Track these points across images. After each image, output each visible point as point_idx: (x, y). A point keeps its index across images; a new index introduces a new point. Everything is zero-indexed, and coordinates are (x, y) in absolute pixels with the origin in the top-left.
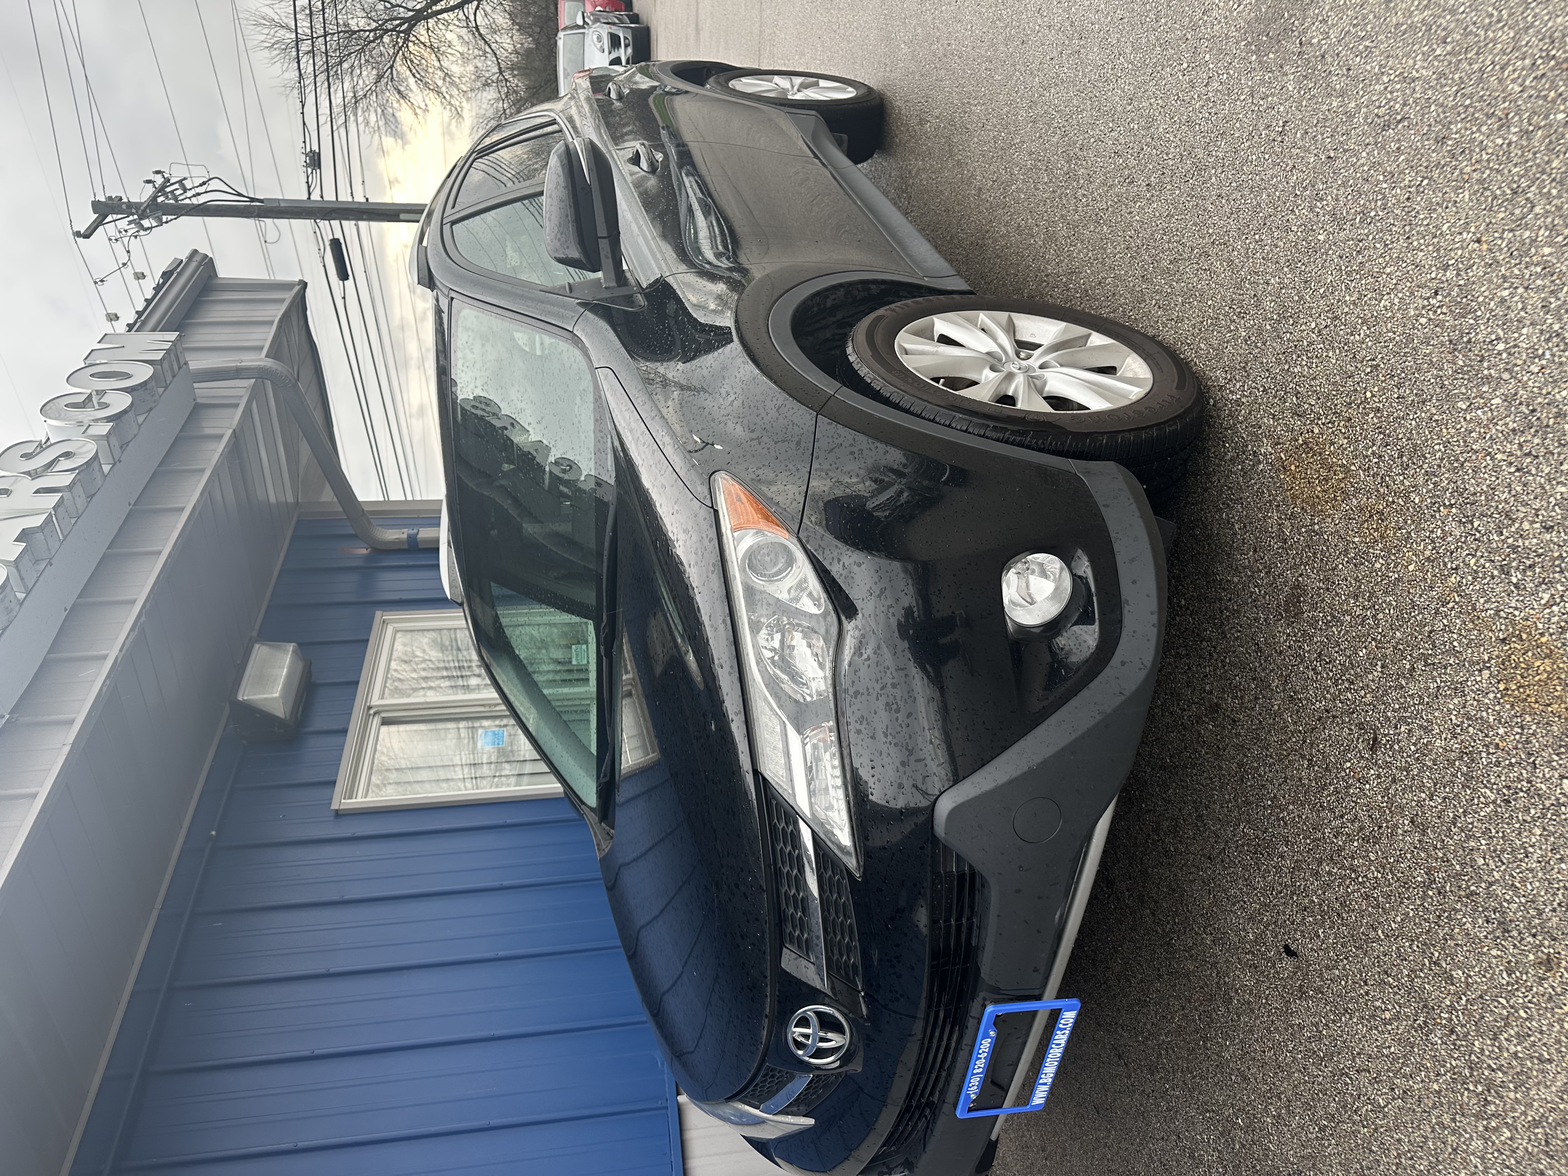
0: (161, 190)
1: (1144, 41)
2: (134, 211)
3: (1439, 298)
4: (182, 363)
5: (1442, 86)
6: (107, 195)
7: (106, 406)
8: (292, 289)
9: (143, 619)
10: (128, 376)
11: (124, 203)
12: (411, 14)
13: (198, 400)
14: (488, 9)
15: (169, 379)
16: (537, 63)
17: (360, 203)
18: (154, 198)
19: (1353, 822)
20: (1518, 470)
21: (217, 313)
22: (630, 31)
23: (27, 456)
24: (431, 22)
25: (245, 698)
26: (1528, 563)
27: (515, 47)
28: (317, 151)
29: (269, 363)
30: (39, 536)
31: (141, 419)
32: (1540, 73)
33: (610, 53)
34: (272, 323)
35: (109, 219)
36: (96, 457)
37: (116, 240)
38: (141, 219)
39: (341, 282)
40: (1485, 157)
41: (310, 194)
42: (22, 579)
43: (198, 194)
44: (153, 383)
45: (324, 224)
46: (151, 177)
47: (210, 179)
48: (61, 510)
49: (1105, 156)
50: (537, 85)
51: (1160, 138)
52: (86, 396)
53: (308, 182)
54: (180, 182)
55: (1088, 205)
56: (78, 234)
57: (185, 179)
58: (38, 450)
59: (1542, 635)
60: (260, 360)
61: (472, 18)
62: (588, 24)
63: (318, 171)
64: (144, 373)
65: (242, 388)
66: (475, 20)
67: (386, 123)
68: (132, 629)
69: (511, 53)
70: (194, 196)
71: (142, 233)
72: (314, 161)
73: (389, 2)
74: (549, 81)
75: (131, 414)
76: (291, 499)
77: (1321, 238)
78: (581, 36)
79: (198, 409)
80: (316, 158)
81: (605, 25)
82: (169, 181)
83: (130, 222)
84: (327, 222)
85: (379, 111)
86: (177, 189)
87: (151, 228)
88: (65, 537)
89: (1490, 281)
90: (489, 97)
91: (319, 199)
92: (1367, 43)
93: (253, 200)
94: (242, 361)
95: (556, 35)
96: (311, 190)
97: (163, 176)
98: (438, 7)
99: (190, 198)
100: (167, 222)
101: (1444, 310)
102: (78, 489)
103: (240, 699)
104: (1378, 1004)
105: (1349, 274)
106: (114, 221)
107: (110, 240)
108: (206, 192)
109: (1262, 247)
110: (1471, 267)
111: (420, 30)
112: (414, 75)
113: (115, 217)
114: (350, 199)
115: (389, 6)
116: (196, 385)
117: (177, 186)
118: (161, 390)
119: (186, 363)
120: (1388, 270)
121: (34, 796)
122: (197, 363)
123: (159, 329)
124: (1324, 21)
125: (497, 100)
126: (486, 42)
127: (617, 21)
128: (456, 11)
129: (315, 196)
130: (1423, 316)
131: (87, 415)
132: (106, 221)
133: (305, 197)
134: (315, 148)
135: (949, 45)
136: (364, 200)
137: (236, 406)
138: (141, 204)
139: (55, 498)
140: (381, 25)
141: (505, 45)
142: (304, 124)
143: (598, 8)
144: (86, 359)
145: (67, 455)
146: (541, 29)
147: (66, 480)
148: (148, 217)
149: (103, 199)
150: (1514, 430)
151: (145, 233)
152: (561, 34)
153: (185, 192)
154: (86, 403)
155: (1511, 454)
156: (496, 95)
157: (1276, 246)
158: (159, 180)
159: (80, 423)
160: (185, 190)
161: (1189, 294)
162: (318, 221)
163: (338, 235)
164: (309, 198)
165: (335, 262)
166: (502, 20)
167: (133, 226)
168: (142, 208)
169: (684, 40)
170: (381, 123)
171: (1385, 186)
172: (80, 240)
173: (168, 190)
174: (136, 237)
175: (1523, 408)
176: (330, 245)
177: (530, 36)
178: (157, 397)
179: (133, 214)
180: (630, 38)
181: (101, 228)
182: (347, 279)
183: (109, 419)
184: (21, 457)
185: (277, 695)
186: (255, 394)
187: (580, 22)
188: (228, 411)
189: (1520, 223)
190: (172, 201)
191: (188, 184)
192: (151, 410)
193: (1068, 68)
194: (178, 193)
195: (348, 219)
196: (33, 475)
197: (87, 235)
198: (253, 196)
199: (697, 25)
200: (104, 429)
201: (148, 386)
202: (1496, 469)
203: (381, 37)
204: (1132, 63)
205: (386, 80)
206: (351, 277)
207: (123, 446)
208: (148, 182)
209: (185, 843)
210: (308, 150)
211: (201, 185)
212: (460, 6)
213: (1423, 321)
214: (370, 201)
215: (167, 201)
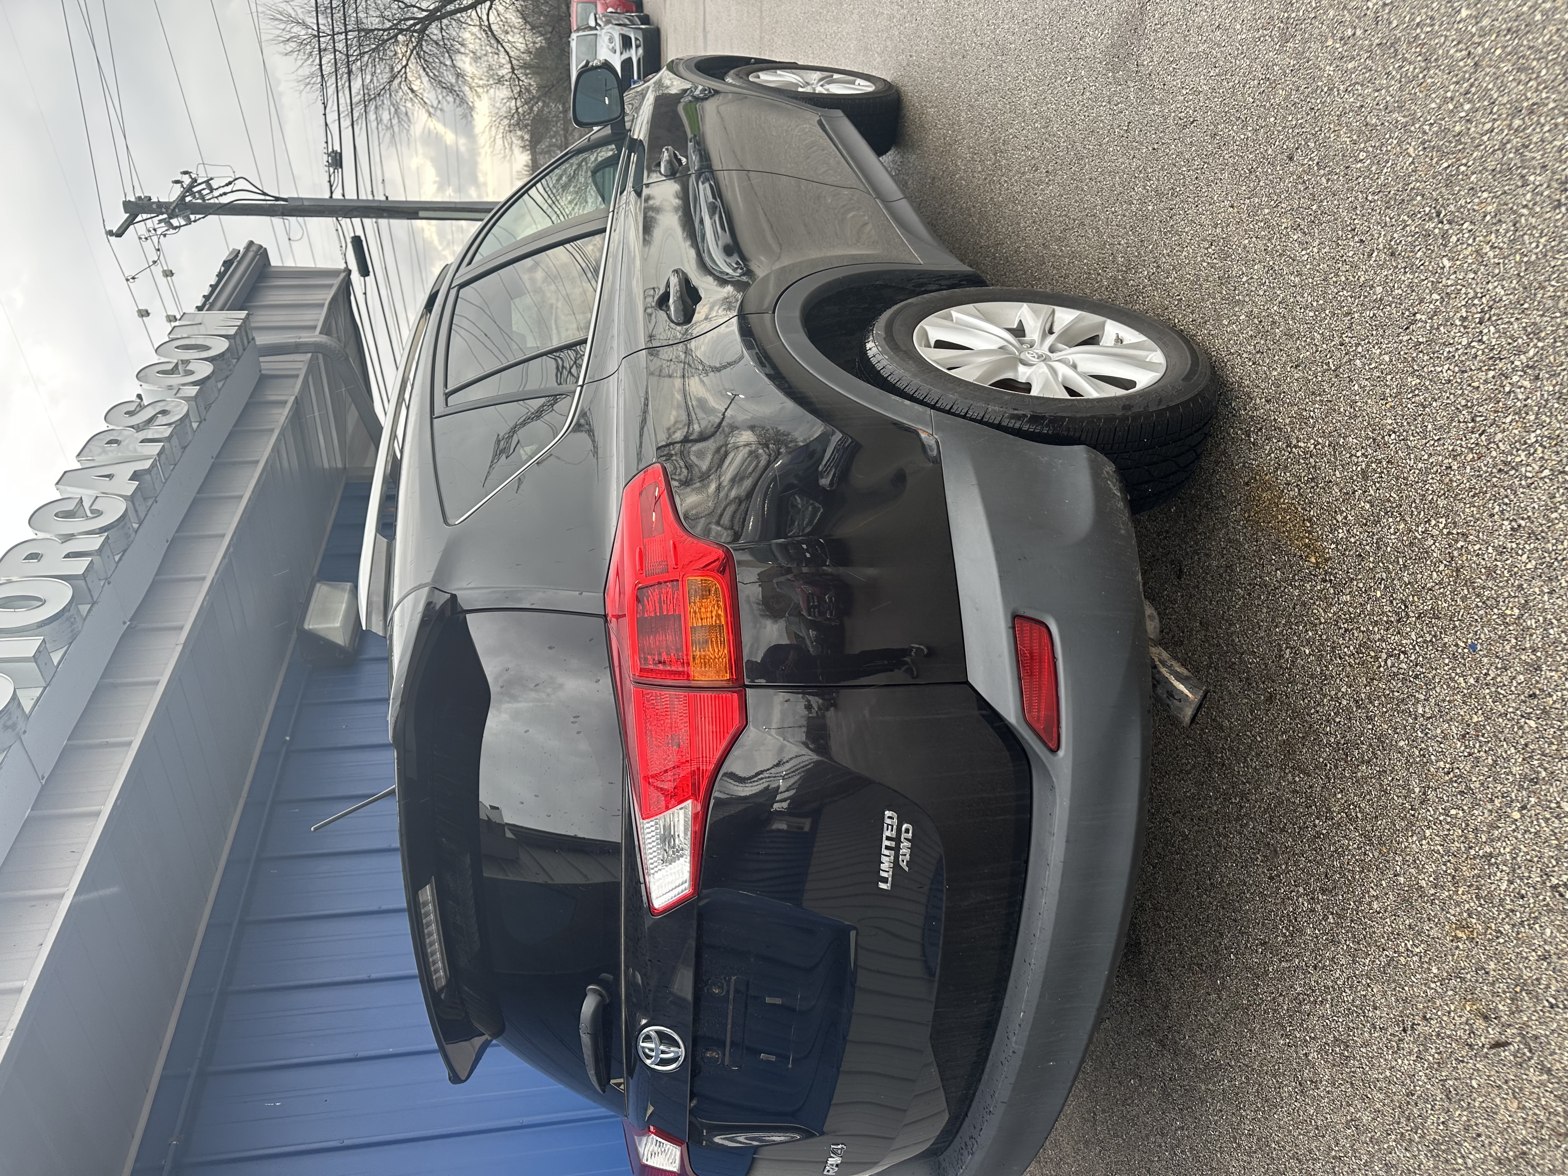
0: (189, 190)
1: (1044, 58)
2: (164, 210)
3: (1213, 247)
4: (250, 338)
5: (1214, 98)
6: (137, 195)
7: (192, 373)
8: (338, 276)
9: (231, 550)
10: (207, 348)
11: (154, 203)
12: (425, 14)
13: (263, 372)
14: (501, 9)
15: (241, 351)
16: (549, 62)
17: (380, 201)
18: (182, 197)
19: (1168, 633)
20: (1254, 364)
21: (273, 297)
22: (640, 32)
23: (130, 413)
24: (445, 21)
25: (311, 627)
26: (1259, 426)
27: (527, 45)
28: (339, 151)
29: (324, 339)
30: (148, 477)
31: (220, 385)
32: (1262, 89)
33: (621, 53)
34: (323, 305)
35: (139, 218)
36: (187, 415)
37: (146, 239)
38: (170, 218)
39: (362, 278)
40: (1236, 147)
41: (332, 193)
42: (136, 511)
43: (225, 194)
44: (229, 355)
45: (346, 222)
46: (179, 177)
47: (236, 179)
48: (163, 456)
49: (1019, 150)
50: (549, 83)
51: (1054, 136)
52: (173, 365)
53: (330, 182)
54: (207, 182)
55: (1008, 189)
56: (110, 233)
57: (211, 179)
58: (138, 409)
59: (1266, 475)
60: (315, 337)
61: (485, 17)
62: (600, 26)
63: (340, 170)
64: (220, 346)
65: (300, 363)
66: (488, 20)
67: (399, 122)
68: (224, 557)
69: (523, 53)
70: (221, 195)
71: (172, 231)
72: (336, 160)
73: (402, 2)
74: (561, 80)
75: (212, 380)
76: (340, 465)
77: (1150, 208)
78: (593, 37)
79: (263, 380)
80: (338, 158)
81: (616, 27)
82: (196, 181)
83: (160, 221)
84: (348, 220)
85: (393, 110)
86: (204, 189)
87: (180, 227)
88: (166, 480)
89: (1238, 234)
90: (502, 96)
91: (341, 197)
92: (1174, 66)
93: (277, 199)
94: (300, 338)
95: (569, 36)
96: (333, 188)
97: (191, 177)
98: (451, 7)
99: (217, 197)
100: (195, 221)
101: (1216, 256)
102: (175, 441)
103: (306, 627)
104: (1184, 761)
105: (1165, 234)
106: (143, 220)
107: (140, 238)
108: (232, 192)
109: (1116, 217)
110: (1229, 225)
111: (434, 29)
112: (427, 74)
113: (145, 216)
114: (370, 197)
115: (402, 6)
116: (261, 359)
117: (203, 186)
118: (234, 361)
119: (253, 339)
120: (1186, 230)
121: (157, 683)
122: (262, 339)
123: (227, 307)
124: (1150, 48)
125: (510, 99)
126: (498, 42)
127: (628, 22)
128: (470, 11)
129: (337, 195)
130: (1204, 261)
131: (175, 380)
132: (137, 220)
133: (327, 196)
134: (337, 148)
135: (911, 56)
136: (384, 198)
137: (297, 376)
138: (170, 203)
139: (156, 448)
140: (394, 25)
141: (518, 44)
142: (326, 125)
143: (610, 10)
144: (170, 334)
145: (164, 412)
146: (553, 29)
147: (167, 432)
148: (177, 216)
149: (133, 199)
150: (1251, 336)
151: (174, 231)
152: (574, 36)
153: (212, 192)
154: (174, 371)
155: (1250, 353)
156: (510, 94)
157: (1124, 216)
158: (187, 180)
159: (170, 387)
160: (212, 190)
161: (1073, 255)
162: (340, 219)
163: (360, 233)
164: (331, 197)
165: (357, 259)
166: (515, 19)
167: (163, 224)
168: (172, 208)
169: (692, 42)
170: (395, 121)
171: (1184, 169)
172: (113, 239)
173: (195, 190)
174: (165, 235)
175: (1256, 321)
176: (352, 242)
177: (542, 35)
178: (232, 367)
179: (162, 214)
180: (641, 39)
181: (132, 227)
182: (368, 275)
183: (194, 383)
184: (126, 413)
185: (338, 625)
186: (312, 368)
187: (592, 23)
188: (292, 380)
189: (1253, 194)
190: (200, 201)
191: (214, 184)
192: (227, 377)
193: (995, 79)
194: (204, 192)
195: (368, 217)
196: (138, 428)
197: (119, 234)
198: (277, 195)
199: (704, 28)
200: (193, 391)
201: (226, 357)
202: (1243, 364)
203: (396, 36)
204: (1036, 76)
205: (399, 80)
206: (372, 273)
207: (207, 408)
208: (177, 182)
209: (263, 746)
210: (330, 150)
211: (227, 185)
212: (473, 6)
213: (1205, 264)
214: (390, 199)
215: (194, 201)
